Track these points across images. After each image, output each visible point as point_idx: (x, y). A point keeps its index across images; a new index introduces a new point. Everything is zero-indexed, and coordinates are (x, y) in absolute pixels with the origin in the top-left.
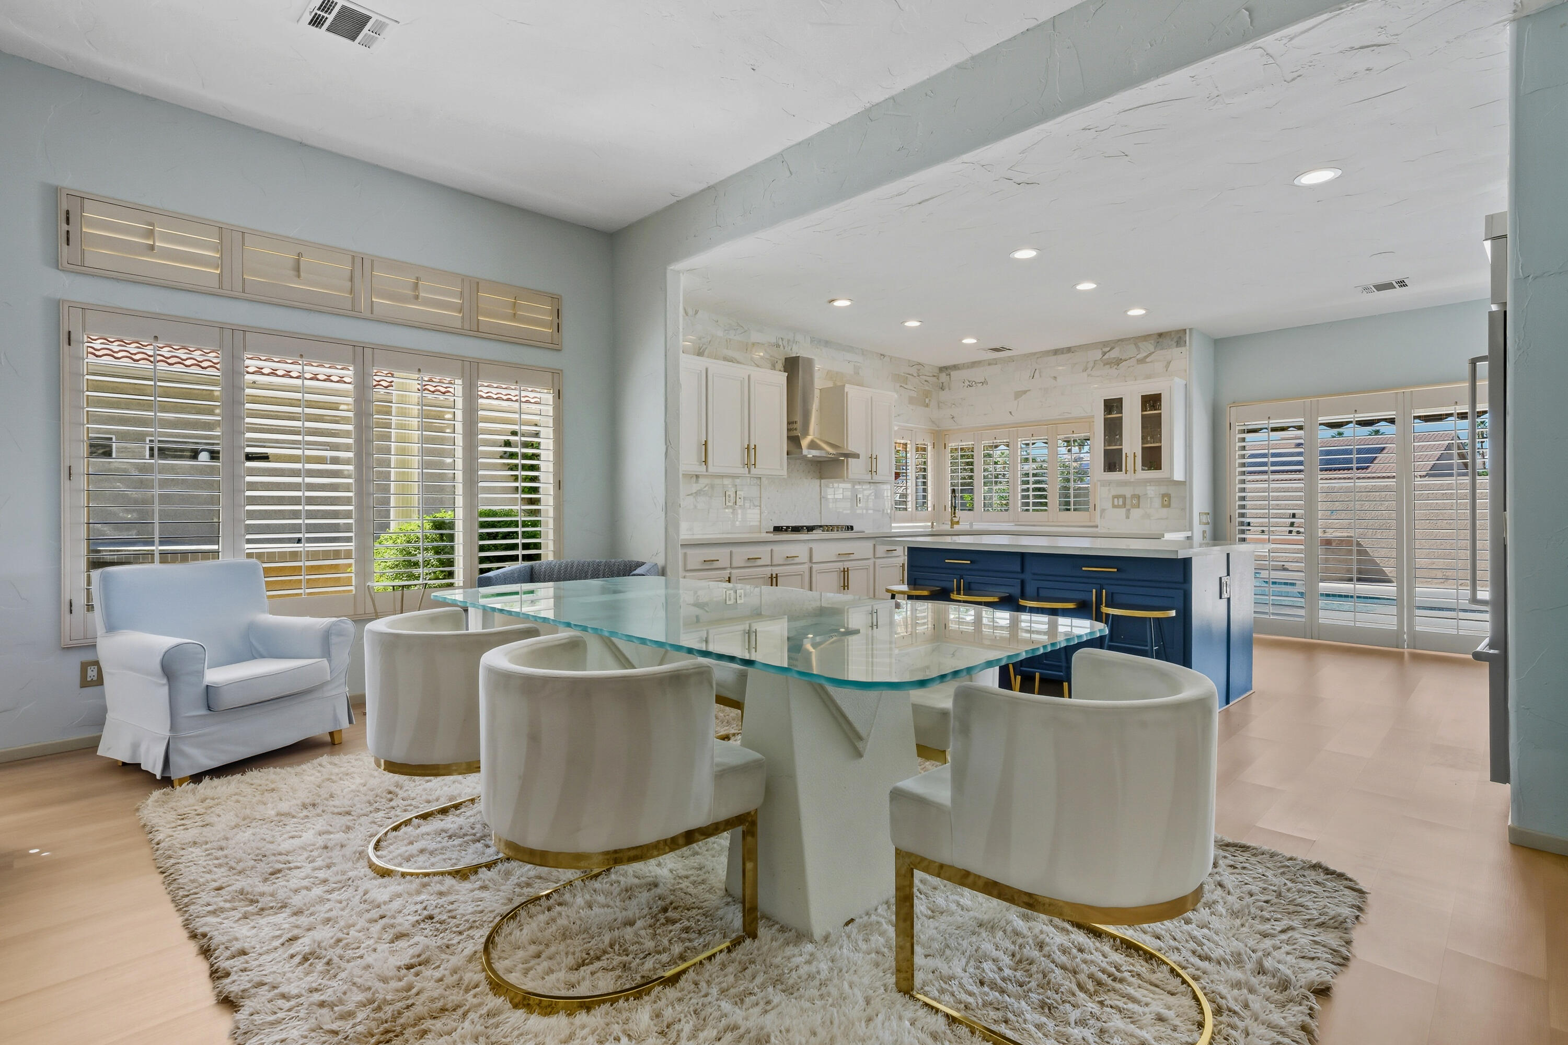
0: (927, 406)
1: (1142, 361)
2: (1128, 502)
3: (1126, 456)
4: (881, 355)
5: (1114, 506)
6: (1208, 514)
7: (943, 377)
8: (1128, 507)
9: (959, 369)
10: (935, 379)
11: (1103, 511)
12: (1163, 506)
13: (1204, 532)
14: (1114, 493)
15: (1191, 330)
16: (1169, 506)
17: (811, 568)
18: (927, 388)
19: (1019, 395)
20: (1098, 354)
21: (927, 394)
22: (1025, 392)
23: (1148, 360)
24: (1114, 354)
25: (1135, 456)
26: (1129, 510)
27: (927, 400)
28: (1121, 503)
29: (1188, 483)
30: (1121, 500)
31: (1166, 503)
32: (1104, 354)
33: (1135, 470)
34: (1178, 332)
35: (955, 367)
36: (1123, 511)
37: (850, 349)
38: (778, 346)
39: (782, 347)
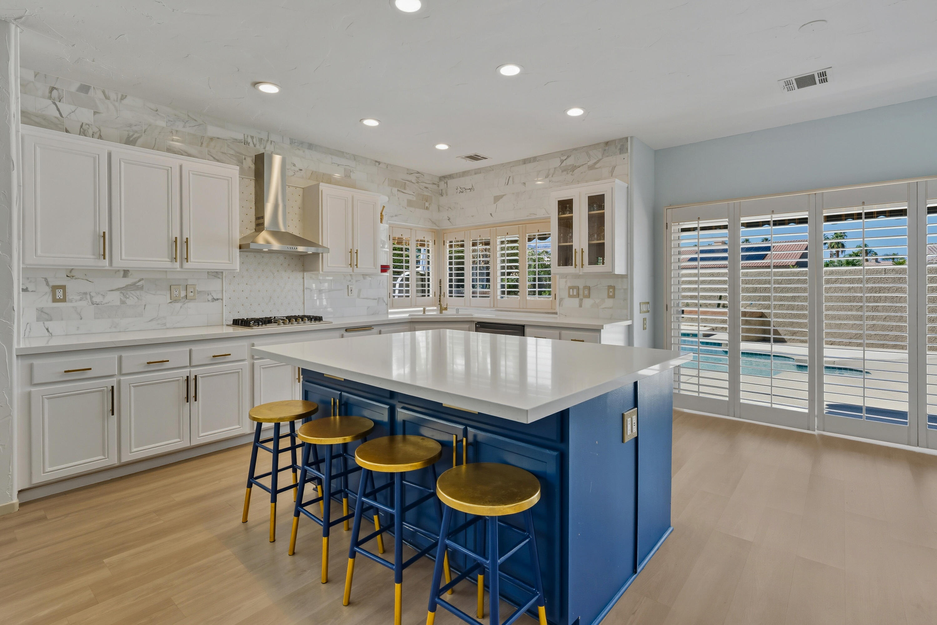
0: (427, 208)
1: (591, 168)
2: (581, 292)
3: (576, 252)
4: (376, 161)
5: (570, 296)
6: (648, 303)
7: (442, 185)
8: (581, 297)
9: (453, 178)
10: (435, 187)
11: (561, 300)
12: (609, 297)
13: (644, 319)
14: (569, 284)
15: (631, 137)
16: (613, 297)
17: (253, 365)
18: (426, 194)
19: (497, 199)
20: (556, 163)
21: (427, 199)
22: (502, 197)
23: (597, 166)
24: (570, 162)
25: (582, 252)
26: (581, 300)
27: (427, 204)
28: (575, 293)
29: (629, 276)
30: (575, 291)
31: (611, 294)
32: (562, 162)
33: (582, 265)
34: (621, 140)
35: (451, 177)
36: (577, 300)
37: (340, 153)
38: (246, 143)
39: (251, 144)
